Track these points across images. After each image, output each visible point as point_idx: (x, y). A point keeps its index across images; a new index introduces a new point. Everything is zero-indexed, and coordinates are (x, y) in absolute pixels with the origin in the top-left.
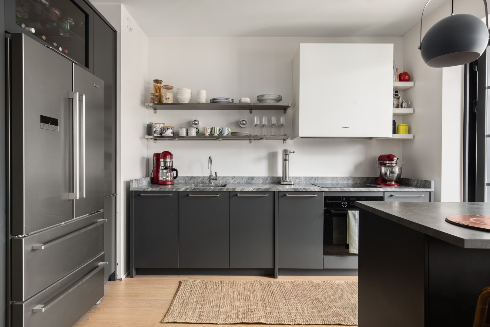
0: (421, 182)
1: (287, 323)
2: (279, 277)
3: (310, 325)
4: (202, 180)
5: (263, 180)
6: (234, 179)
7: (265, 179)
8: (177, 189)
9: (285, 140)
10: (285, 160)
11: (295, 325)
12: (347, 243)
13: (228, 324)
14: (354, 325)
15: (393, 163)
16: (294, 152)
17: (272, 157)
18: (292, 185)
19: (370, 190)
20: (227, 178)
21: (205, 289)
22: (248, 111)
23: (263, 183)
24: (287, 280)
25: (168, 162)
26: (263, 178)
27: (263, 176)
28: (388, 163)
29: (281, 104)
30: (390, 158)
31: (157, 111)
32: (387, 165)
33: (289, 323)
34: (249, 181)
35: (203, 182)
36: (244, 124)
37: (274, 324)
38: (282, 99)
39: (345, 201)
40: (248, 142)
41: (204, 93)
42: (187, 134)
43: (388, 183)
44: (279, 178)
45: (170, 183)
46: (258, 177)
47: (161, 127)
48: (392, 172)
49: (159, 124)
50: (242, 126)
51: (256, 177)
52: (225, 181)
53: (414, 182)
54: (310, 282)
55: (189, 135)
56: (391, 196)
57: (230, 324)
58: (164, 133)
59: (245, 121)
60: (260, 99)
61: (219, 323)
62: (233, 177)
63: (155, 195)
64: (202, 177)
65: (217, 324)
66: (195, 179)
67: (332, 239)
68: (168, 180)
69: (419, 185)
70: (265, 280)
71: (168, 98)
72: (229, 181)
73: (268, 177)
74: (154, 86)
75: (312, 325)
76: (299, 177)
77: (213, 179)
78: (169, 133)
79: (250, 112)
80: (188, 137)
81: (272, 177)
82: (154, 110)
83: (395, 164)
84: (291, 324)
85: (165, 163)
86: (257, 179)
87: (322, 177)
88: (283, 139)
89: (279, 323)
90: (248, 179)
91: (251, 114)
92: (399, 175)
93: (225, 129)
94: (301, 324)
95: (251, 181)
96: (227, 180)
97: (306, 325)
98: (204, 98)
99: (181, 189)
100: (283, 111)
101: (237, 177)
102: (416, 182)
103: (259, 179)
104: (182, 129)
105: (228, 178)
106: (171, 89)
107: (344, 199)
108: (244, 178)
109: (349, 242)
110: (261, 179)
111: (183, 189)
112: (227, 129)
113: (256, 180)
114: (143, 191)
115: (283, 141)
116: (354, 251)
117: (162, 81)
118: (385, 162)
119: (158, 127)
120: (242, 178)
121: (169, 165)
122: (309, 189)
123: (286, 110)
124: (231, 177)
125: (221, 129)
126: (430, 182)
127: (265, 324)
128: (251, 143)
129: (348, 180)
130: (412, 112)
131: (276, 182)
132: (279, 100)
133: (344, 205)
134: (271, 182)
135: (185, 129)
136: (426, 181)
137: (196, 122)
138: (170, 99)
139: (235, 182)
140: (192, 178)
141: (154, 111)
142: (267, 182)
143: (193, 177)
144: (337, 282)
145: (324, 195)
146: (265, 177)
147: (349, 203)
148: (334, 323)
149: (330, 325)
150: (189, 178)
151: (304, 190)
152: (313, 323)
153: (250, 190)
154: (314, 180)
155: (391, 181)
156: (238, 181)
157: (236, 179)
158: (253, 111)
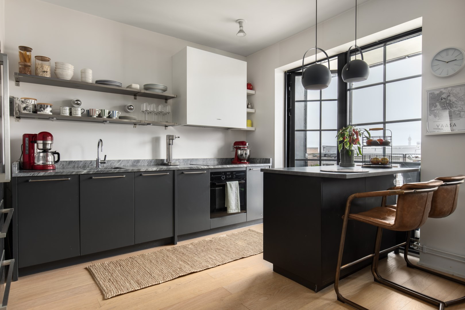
0: (263, 160)
1: (211, 267)
2: (178, 243)
3: (226, 263)
4: (84, 164)
5: (148, 162)
6: (120, 162)
7: (150, 162)
8: (78, 172)
9: (166, 126)
10: (169, 145)
11: (216, 266)
12: (226, 206)
13: (169, 281)
14: (251, 256)
15: (245, 147)
16: (179, 137)
17: (156, 141)
18: (178, 165)
19: (238, 166)
20: (112, 161)
21: (122, 267)
22: (133, 97)
23: (148, 165)
24: (187, 244)
25: (49, 144)
26: (148, 161)
27: (147, 159)
28: (242, 147)
29: (166, 94)
30: (243, 143)
31: (21, 83)
32: (242, 148)
33: (213, 267)
34: (135, 164)
35: (85, 166)
36: (131, 109)
37: (203, 270)
38: (168, 90)
39: (223, 175)
40: (133, 126)
41: (90, 72)
42: (71, 113)
43: (242, 161)
44: (162, 160)
45: (51, 168)
46: (143, 160)
47: (33, 103)
48: (246, 154)
49: (31, 100)
50: (129, 111)
51: (141, 160)
52: (110, 164)
53: (258, 160)
54: (204, 241)
55: (73, 115)
56: (250, 169)
57: (170, 280)
58: (42, 110)
59: (133, 106)
60: (147, 87)
61: (161, 283)
62: (119, 160)
63: (50, 180)
64: (83, 161)
65: (159, 284)
66: (75, 163)
67: (216, 206)
68: (50, 165)
69: (261, 162)
70: (169, 247)
71: (46, 71)
72: (114, 164)
73: (153, 160)
74: (20, 53)
75: (227, 263)
76: (179, 159)
77: (101, 163)
78: (48, 111)
79: (134, 98)
80: (72, 118)
81: (156, 160)
82: (16, 81)
83: (247, 147)
84: (214, 266)
85: (45, 145)
86: (142, 161)
87: (196, 159)
88: (164, 125)
89: (206, 268)
90: (134, 162)
91: (135, 100)
92: (249, 156)
93: (115, 112)
94: (220, 265)
95: (136, 163)
96: (112, 164)
97: (223, 264)
98: (90, 78)
99: (83, 171)
100: (164, 101)
101: (123, 161)
102: (259, 160)
103: (144, 162)
104: (65, 108)
105: (114, 162)
106: (49, 61)
107: (223, 174)
108: (130, 161)
109: (227, 206)
110: (146, 162)
111: (85, 172)
112: (118, 113)
113: (141, 163)
114: (32, 176)
115: (164, 127)
116: (230, 211)
117: (32, 49)
118: (240, 146)
119: (30, 103)
120: (128, 161)
121: (49, 148)
122: (200, 167)
123: (167, 100)
124: (117, 160)
125: (111, 112)
126: (270, 159)
127: (197, 272)
128: (135, 127)
129: (214, 160)
130: (254, 112)
131: (159, 164)
132: (165, 90)
133: (223, 178)
134: (155, 164)
135: (68, 109)
136: (266, 159)
137: (79, 102)
138: (48, 73)
139: (121, 165)
140: (70, 162)
141: (16, 83)
142: (152, 164)
143: (72, 161)
144: (222, 236)
145: (210, 171)
146: (150, 160)
147: (226, 176)
148: (239, 258)
149: (237, 260)
150: (68, 162)
151: (197, 168)
152: (227, 262)
153: (153, 170)
154: (190, 162)
155: (245, 160)
156: (124, 164)
157: (122, 162)
158: (137, 97)
